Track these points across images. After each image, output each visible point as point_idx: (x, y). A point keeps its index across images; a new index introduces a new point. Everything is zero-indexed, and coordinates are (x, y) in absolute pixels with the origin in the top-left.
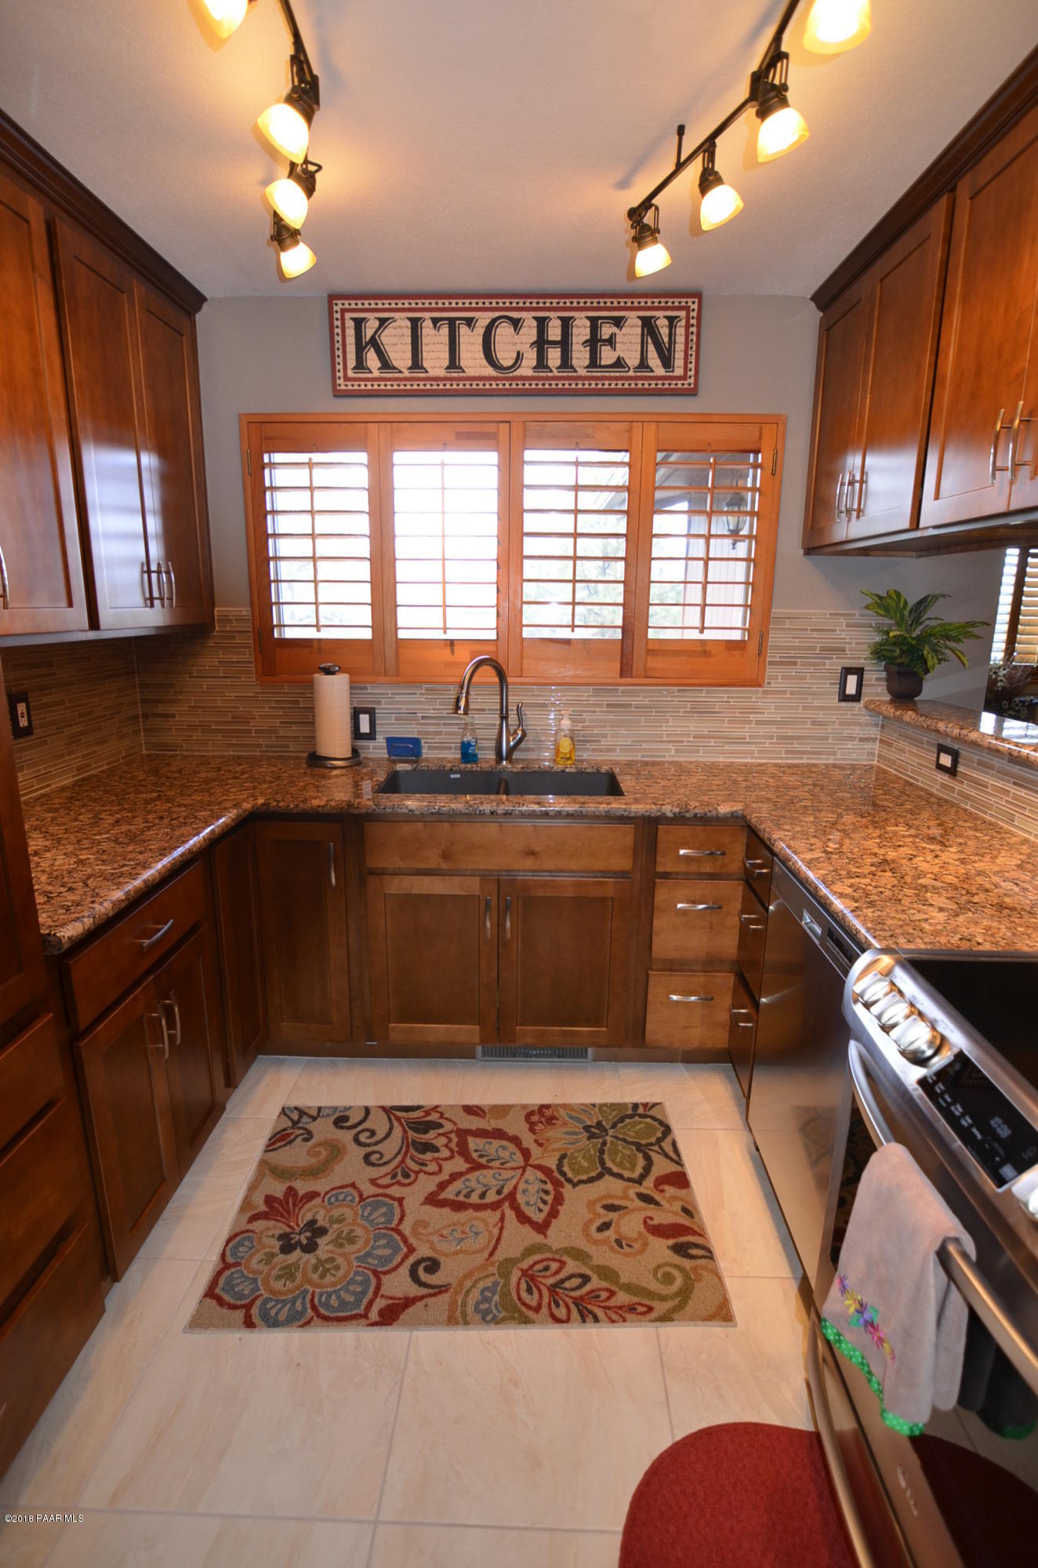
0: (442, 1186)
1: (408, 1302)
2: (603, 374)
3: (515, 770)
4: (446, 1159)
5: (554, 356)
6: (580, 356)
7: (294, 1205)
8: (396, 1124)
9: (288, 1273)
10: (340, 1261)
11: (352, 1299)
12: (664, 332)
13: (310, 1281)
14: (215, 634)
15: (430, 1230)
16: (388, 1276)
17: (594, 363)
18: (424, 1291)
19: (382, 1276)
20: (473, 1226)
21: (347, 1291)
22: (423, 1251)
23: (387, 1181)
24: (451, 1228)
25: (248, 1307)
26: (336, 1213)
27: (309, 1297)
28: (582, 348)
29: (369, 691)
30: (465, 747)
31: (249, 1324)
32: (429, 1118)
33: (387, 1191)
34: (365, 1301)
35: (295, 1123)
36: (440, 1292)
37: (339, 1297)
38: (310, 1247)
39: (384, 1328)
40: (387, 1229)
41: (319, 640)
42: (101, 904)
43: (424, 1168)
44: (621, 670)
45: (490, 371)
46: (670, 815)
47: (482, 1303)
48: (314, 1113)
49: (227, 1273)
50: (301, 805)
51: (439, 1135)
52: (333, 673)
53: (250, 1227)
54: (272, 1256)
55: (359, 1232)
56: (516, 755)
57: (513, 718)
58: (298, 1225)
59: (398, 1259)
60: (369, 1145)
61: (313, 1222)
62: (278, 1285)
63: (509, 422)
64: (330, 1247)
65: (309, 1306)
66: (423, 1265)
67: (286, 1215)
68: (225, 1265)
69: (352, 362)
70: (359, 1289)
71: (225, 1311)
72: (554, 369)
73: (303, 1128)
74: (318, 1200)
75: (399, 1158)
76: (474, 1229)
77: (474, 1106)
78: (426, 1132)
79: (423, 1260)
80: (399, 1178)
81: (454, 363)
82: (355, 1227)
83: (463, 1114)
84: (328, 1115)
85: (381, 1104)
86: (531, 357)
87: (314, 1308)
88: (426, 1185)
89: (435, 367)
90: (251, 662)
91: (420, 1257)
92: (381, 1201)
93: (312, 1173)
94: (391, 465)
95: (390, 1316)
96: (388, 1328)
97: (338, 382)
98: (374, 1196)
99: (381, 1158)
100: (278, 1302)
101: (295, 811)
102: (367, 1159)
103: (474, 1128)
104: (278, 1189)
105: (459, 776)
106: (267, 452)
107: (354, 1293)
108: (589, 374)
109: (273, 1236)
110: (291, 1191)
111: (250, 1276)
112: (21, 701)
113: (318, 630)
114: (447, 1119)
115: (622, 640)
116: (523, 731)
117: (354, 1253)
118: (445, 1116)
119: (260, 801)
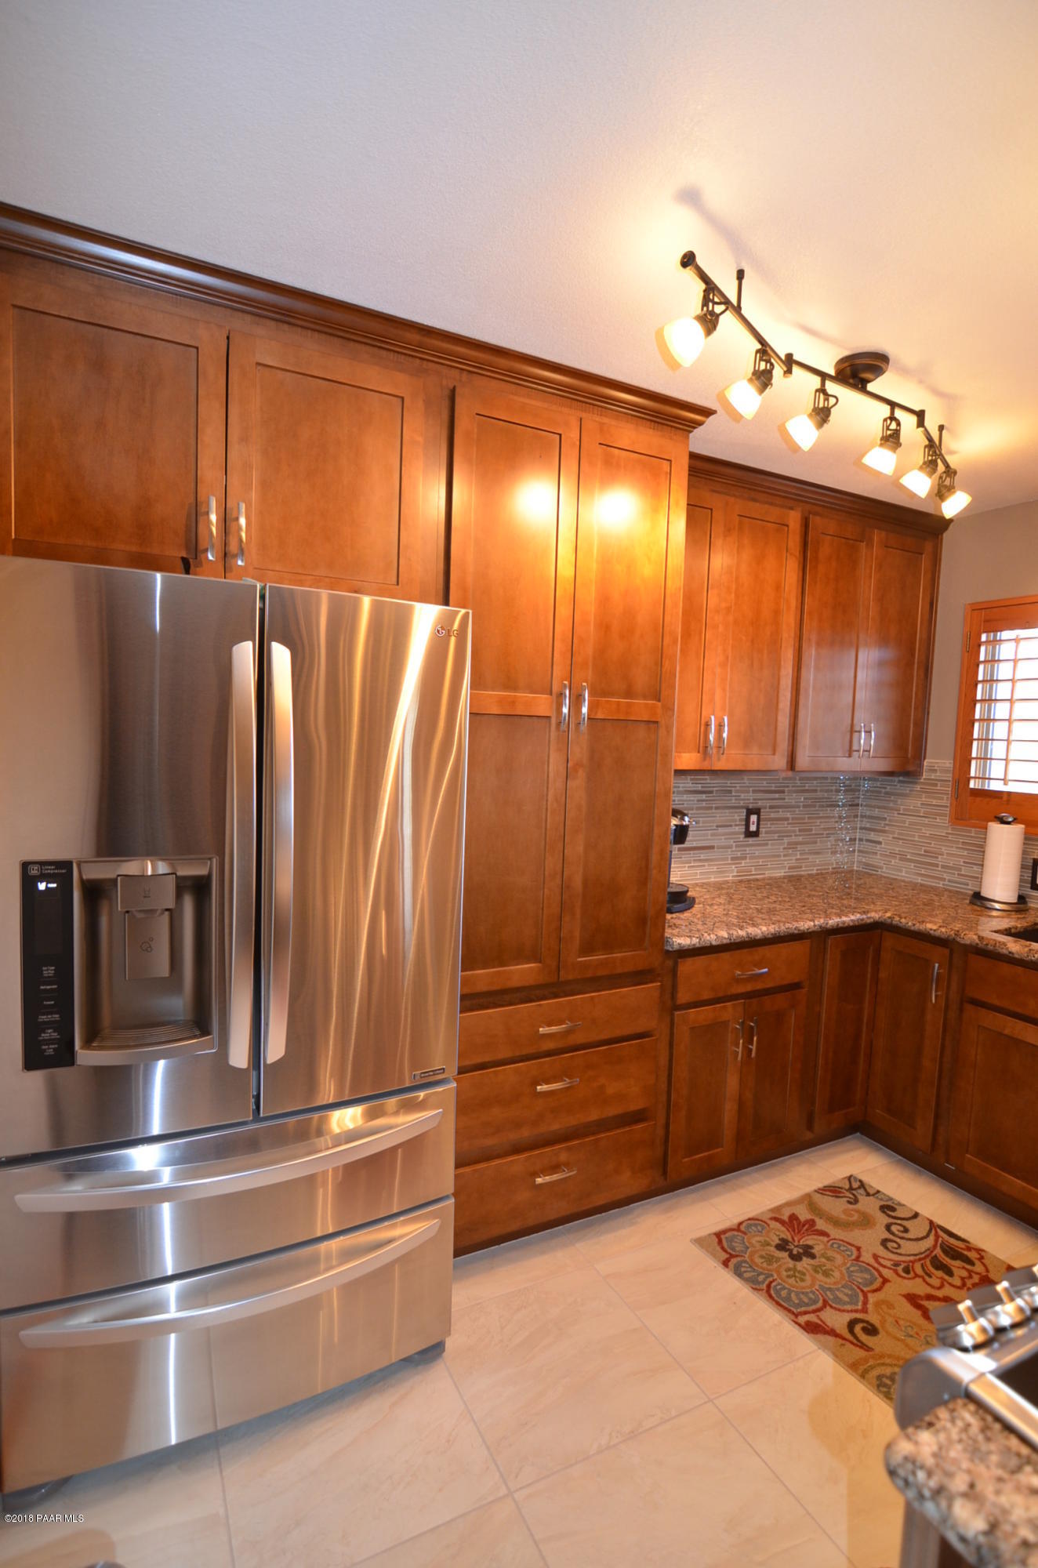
0: (930, 1297)
1: (832, 1333)
4: (953, 1286)
7: (807, 1230)
8: (932, 1237)
9: (770, 1259)
10: (808, 1278)
11: (796, 1301)
13: (779, 1274)
14: (922, 781)
15: (891, 1312)
16: (832, 1310)
18: (849, 1336)
19: (828, 1307)
20: (930, 1336)
21: (797, 1294)
22: (873, 1318)
23: (888, 1264)
24: (909, 1324)
25: (732, 1256)
26: (830, 1253)
27: (771, 1279)
31: (726, 1263)
32: (966, 1253)
33: (881, 1269)
34: (803, 1309)
35: (851, 1189)
36: (861, 1347)
37: (789, 1294)
38: (796, 1258)
39: (803, 1332)
40: (859, 1288)
41: (1009, 793)
42: (709, 934)
43: (927, 1278)
47: (887, 1377)
48: (871, 1192)
49: (736, 1233)
50: (918, 925)
51: (964, 1268)
52: (1009, 823)
53: (769, 1222)
54: (768, 1244)
55: (837, 1274)
58: (799, 1241)
59: (849, 1307)
60: (893, 1234)
61: (811, 1247)
62: (758, 1260)
64: (809, 1268)
65: (767, 1282)
66: (865, 1325)
67: (796, 1231)
68: (738, 1228)
70: (806, 1300)
71: (718, 1248)
73: (853, 1195)
74: (825, 1239)
75: (912, 1258)
76: (929, 1339)
78: (954, 1258)
79: (867, 1322)
80: (900, 1269)
82: (836, 1270)
84: (881, 1199)
85: (931, 1218)
87: (769, 1286)
88: (918, 1287)
90: (947, 807)
91: (867, 1319)
92: (870, 1270)
93: (836, 1222)
95: (812, 1328)
96: (806, 1334)
98: (868, 1264)
99: (896, 1248)
100: (751, 1267)
101: (912, 928)
102: (884, 1242)
104: (804, 1215)
106: (984, 632)
107: (800, 1299)
109: (779, 1236)
110: (812, 1223)
111: (747, 1244)
112: (754, 814)
113: (1005, 784)
114: (982, 1263)
117: (821, 1281)
118: (983, 1261)
119: (888, 914)
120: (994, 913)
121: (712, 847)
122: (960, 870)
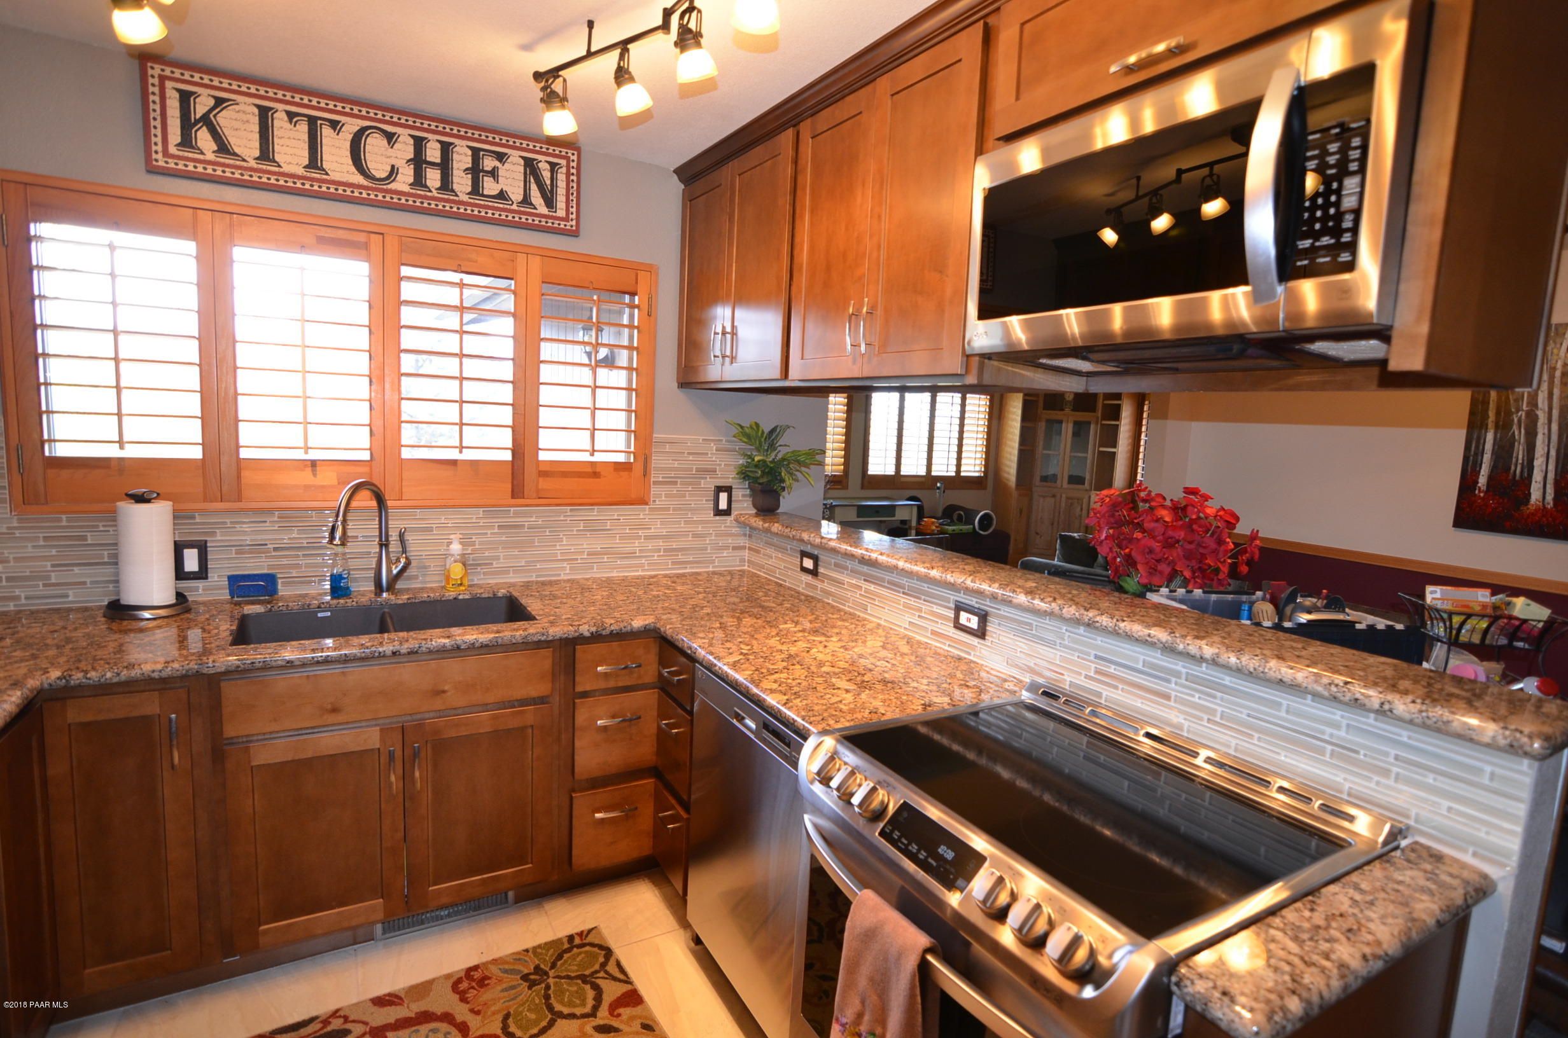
2: (486, 203)
3: (400, 602)
5: (433, 177)
6: (462, 183)
12: (546, 175)
17: (476, 190)
28: (463, 174)
29: (198, 520)
30: (336, 580)
44: (513, 491)
45: (359, 179)
46: (587, 634)
50: (125, 672)
52: (148, 501)
56: (399, 585)
57: (394, 546)
63: (382, 234)
69: (175, 136)
72: (433, 190)
77: (385, 995)
81: (314, 162)
83: (375, 1009)
86: (407, 174)
89: (290, 163)
90: (3, 488)
94: (228, 262)
97: (154, 156)
103: (392, 1020)
105: (329, 614)
108: (472, 201)
113: (121, 447)
114: (353, 1021)
115: (513, 462)
116: (407, 558)
118: (350, 1019)
119: (55, 674)
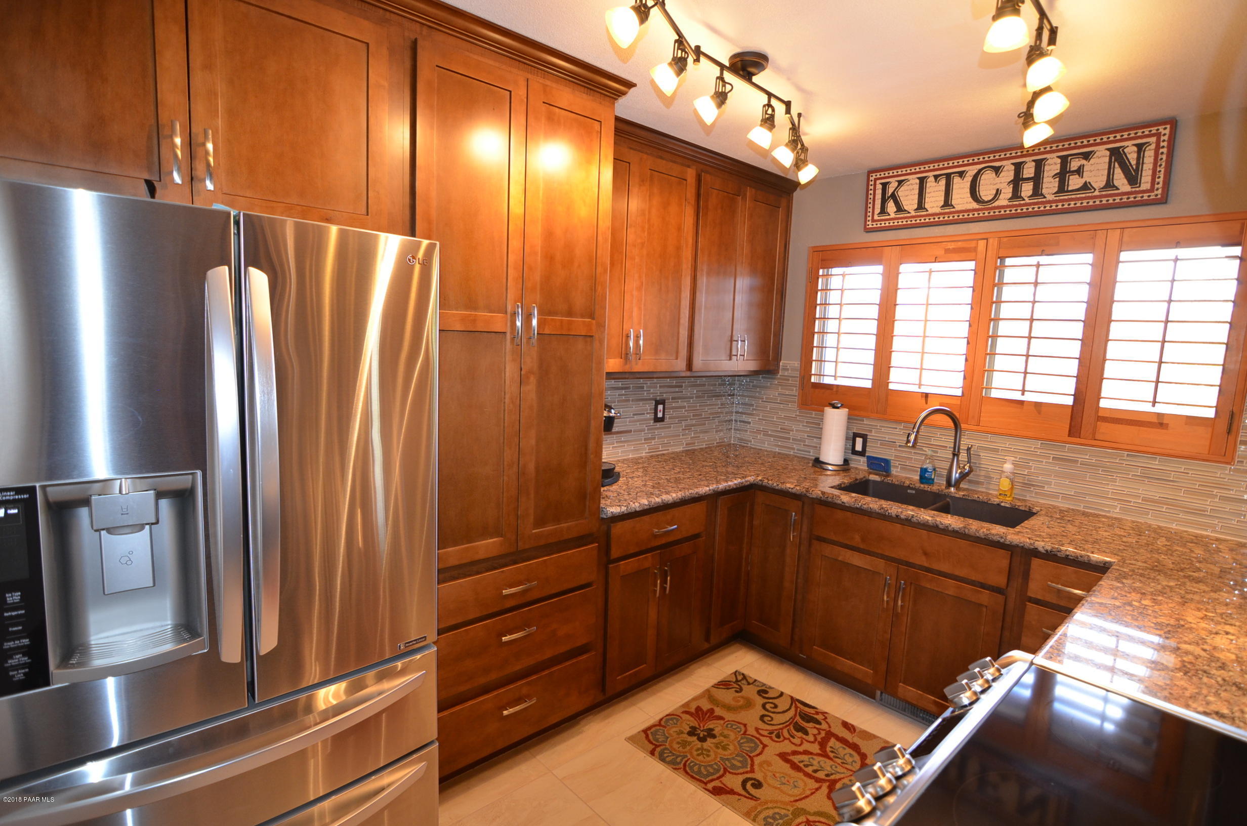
0: (795, 753)
1: (732, 792)
2: (1070, 197)
3: (957, 496)
4: (809, 742)
5: (1027, 189)
6: (1050, 186)
7: (709, 717)
8: (793, 709)
9: (684, 744)
10: (712, 753)
11: (705, 773)
12: (1132, 157)
13: (691, 754)
14: (779, 376)
15: (770, 768)
16: (730, 775)
17: (1062, 188)
18: (743, 793)
19: (727, 773)
20: (797, 781)
21: (705, 767)
22: (758, 775)
23: (766, 733)
24: (782, 775)
25: (657, 746)
26: (726, 732)
27: (686, 759)
28: (1052, 180)
29: (865, 423)
30: (924, 471)
31: (652, 753)
32: (815, 716)
33: (761, 738)
34: (710, 778)
35: (737, 681)
36: (751, 799)
37: (699, 768)
38: (702, 740)
39: (711, 794)
40: (747, 755)
41: (838, 386)
42: (634, 503)
43: (791, 739)
44: (1070, 431)
45: (975, 205)
46: (1041, 549)
47: (770, 818)
48: (751, 681)
49: (658, 728)
51: (815, 727)
52: (838, 408)
53: (681, 715)
54: (682, 733)
55: (731, 747)
56: (963, 485)
57: (963, 456)
58: (704, 727)
59: (741, 771)
60: (767, 710)
61: (712, 730)
62: (676, 746)
63: (986, 239)
64: (712, 745)
65: (683, 762)
66: (753, 781)
67: (701, 719)
68: (659, 724)
69: (878, 209)
70: (711, 771)
71: (646, 742)
72: (1026, 198)
73: (739, 685)
74: (722, 722)
75: (781, 726)
76: (796, 783)
77: (850, 724)
78: (808, 722)
79: (755, 779)
80: (773, 736)
81: (947, 203)
82: (731, 744)
83: (840, 725)
84: (758, 686)
85: (792, 695)
86: (1007, 192)
87: (685, 765)
88: (787, 747)
89: (933, 207)
90: (795, 396)
91: (754, 777)
92: (753, 740)
93: (729, 708)
94: (898, 273)
95: (717, 792)
96: (713, 796)
97: (868, 223)
98: (752, 736)
99: (770, 721)
100: (671, 752)
101: (777, 488)
102: (762, 718)
103: (840, 735)
104: (706, 706)
105: (914, 492)
106: (821, 268)
107: (708, 771)
108: (1057, 198)
109: (688, 725)
110: (711, 711)
111: (667, 735)
112: (661, 404)
113: (835, 379)
114: (827, 722)
115: (1073, 406)
116: (970, 467)
117: (721, 755)
118: (827, 720)
119: (760, 478)
120: (829, 473)
121: (630, 431)
122: (805, 442)
